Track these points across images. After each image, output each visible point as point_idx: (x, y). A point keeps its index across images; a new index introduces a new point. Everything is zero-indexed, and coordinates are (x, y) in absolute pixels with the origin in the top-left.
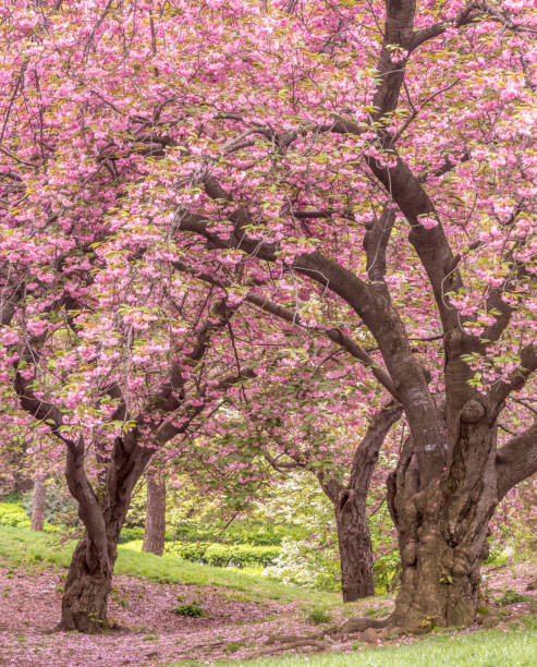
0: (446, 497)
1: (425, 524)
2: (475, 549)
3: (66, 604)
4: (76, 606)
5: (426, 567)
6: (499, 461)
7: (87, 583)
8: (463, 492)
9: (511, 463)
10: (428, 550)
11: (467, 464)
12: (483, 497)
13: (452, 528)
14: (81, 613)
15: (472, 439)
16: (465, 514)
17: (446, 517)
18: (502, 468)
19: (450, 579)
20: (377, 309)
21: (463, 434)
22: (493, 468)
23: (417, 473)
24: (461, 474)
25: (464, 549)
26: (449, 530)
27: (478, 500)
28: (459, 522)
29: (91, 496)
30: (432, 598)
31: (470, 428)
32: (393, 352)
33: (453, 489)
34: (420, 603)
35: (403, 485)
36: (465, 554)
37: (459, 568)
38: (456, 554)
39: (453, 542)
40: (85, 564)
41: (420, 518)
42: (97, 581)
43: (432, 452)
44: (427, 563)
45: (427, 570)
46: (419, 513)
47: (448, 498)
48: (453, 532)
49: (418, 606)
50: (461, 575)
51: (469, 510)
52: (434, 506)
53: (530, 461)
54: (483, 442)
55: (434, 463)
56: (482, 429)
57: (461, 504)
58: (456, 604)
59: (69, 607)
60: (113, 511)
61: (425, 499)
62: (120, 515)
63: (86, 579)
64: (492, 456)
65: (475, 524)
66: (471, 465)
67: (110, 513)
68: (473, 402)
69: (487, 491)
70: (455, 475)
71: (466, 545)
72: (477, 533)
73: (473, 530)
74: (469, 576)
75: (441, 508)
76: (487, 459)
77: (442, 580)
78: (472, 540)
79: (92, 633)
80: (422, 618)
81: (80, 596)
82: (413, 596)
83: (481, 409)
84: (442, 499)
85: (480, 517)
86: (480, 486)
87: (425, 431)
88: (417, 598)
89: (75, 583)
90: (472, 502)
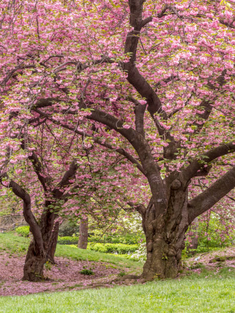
0: (165, 222)
1: (156, 233)
2: (178, 245)
4: (30, 270)
5: (156, 252)
6: (189, 206)
7: (34, 260)
8: (173, 220)
9: (195, 207)
10: (157, 245)
11: (174, 207)
12: (182, 222)
13: (168, 235)
14: (32, 273)
15: (176, 197)
16: (174, 229)
17: (166, 231)
18: (190, 209)
19: (166, 257)
20: (138, 140)
21: (172, 195)
22: (186, 209)
23: (154, 212)
24: (172, 212)
25: (173, 245)
26: (166, 236)
27: (179, 223)
28: (171, 233)
29: (34, 222)
30: (159, 266)
31: (175, 192)
32: (145, 159)
33: (168, 218)
34: (153, 268)
35: (148, 217)
36: (174, 247)
37: (171, 253)
38: (169, 247)
39: (168, 242)
40: (33, 251)
41: (154, 231)
42: (39, 259)
43: (160, 202)
44: (157, 251)
45: (157, 254)
46: (154, 229)
47: (166, 223)
48: (168, 237)
49: (152, 270)
50: (171, 256)
51: (175, 228)
52: (160, 226)
53: (203, 206)
54: (181, 198)
55: (161, 207)
56: (180, 192)
57: (172, 225)
58: (169, 268)
59: (26, 270)
61: (156, 223)
62: (48, 230)
63: (34, 258)
64: (186, 204)
65: (178, 234)
66: (176, 208)
68: (176, 180)
69: (183, 219)
70: (169, 212)
71: (174, 243)
72: (179, 237)
73: (177, 236)
74: (176, 256)
75: (163, 227)
76: (183, 205)
77: (163, 258)
78: (177, 241)
80: (154, 275)
81: (31, 265)
82: (151, 265)
83: (180, 184)
84: (163, 222)
85: (180, 231)
86: (180, 217)
87: (157, 193)
88: (152, 266)
89: (30, 260)
90: (177, 224)
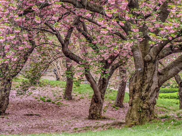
0: (141, 85)
1: (135, 93)
2: (150, 101)
3: (90, 111)
5: (134, 106)
6: (159, 74)
7: (95, 105)
8: (147, 83)
9: (163, 75)
10: (135, 101)
11: (147, 75)
12: (153, 85)
13: (143, 94)
14: (93, 114)
15: (148, 67)
16: (147, 90)
17: (141, 91)
18: (160, 76)
19: (141, 110)
21: (145, 66)
22: (156, 76)
23: (136, 77)
24: (146, 78)
25: (147, 101)
26: (142, 95)
27: (151, 86)
28: (145, 93)
30: (135, 116)
31: (147, 64)
33: (143, 82)
34: (131, 117)
35: (132, 81)
36: (147, 103)
37: (144, 107)
38: (144, 103)
39: (143, 99)
40: (95, 100)
42: (98, 105)
43: (140, 71)
44: (134, 105)
45: (134, 107)
46: (134, 90)
47: (142, 85)
48: (143, 96)
49: (131, 118)
50: (145, 109)
51: (148, 89)
52: (138, 87)
53: (169, 74)
54: (152, 68)
56: (151, 64)
57: (146, 87)
58: (143, 118)
59: (91, 112)
60: (103, 85)
61: (135, 85)
63: (95, 104)
64: (156, 72)
65: (150, 93)
66: (149, 75)
67: (102, 86)
68: (148, 55)
69: (154, 83)
70: (144, 78)
71: (147, 100)
72: (151, 96)
73: (150, 95)
74: (149, 109)
75: (140, 88)
76: (154, 73)
77: (138, 110)
78: (149, 99)
79: (96, 120)
80: (131, 122)
81: (93, 109)
82: (130, 115)
83: (150, 58)
84: (140, 85)
85: (152, 91)
86: (151, 81)
87: (138, 64)
88: (131, 116)
89: (92, 105)
90: (149, 87)
